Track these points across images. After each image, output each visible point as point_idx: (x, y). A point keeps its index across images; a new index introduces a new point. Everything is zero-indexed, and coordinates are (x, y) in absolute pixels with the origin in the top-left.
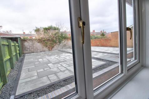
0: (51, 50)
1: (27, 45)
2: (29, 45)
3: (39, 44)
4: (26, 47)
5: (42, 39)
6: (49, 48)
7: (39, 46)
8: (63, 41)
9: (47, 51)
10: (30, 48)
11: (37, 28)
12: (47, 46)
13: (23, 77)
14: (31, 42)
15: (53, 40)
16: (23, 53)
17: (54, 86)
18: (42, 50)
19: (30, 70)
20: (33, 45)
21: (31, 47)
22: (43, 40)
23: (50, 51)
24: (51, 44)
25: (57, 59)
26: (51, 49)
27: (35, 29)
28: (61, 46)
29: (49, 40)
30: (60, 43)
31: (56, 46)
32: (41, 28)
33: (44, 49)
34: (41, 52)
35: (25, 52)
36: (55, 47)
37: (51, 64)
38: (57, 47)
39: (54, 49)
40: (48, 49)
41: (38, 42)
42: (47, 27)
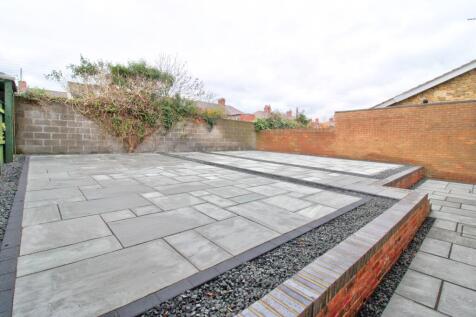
0: (131, 148)
1: (37, 122)
2: (47, 123)
3: (90, 122)
4: (33, 129)
5: (103, 105)
6: (126, 141)
7: (88, 131)
8: (179, 125)
9: (118, 152)
10: (51, 134)
11: (84, 62)
12: (118, 135)
13: (34, 240)
14: (55, 110)
15: (143, 116)
16: (19, 152)
17: (225, 288)
18: (98, 145)
19: (66, 213)
20: (64, 124)
21: (56, 130)
22: (107, 108)
23: (128, 152)
24: (135, 127)
25: (172, 178)
26: (135, 147)
27: (79, 64)
28: (171, 139)
29: (129, 112)
30: (167, 128)
31: (151, 138)
32: (101, 64)
33: (104, 145)
34: (93, 153)
35: (25, 147)
36: (150, 142)
37: (157, 194)
38: (155, 140)
39: (143, 147)
40: (122, 145)
41: (87, 116)
42: (126, 66)
